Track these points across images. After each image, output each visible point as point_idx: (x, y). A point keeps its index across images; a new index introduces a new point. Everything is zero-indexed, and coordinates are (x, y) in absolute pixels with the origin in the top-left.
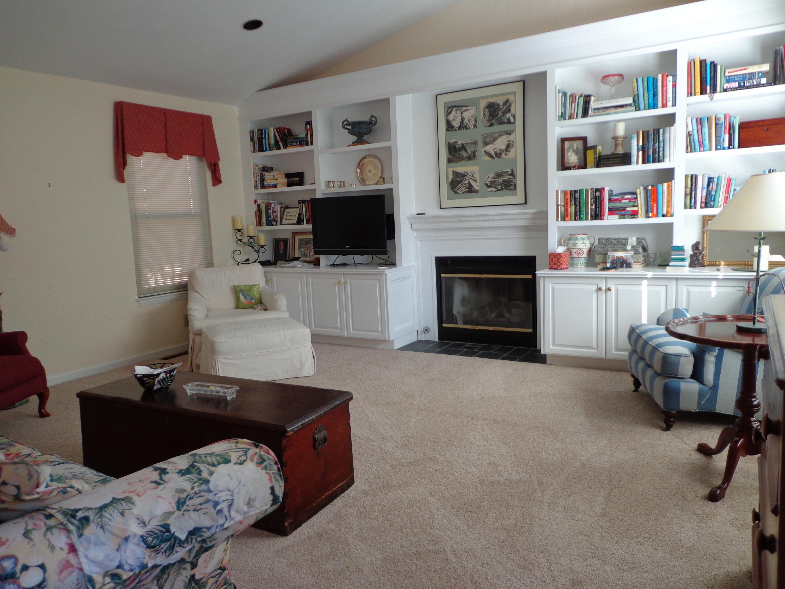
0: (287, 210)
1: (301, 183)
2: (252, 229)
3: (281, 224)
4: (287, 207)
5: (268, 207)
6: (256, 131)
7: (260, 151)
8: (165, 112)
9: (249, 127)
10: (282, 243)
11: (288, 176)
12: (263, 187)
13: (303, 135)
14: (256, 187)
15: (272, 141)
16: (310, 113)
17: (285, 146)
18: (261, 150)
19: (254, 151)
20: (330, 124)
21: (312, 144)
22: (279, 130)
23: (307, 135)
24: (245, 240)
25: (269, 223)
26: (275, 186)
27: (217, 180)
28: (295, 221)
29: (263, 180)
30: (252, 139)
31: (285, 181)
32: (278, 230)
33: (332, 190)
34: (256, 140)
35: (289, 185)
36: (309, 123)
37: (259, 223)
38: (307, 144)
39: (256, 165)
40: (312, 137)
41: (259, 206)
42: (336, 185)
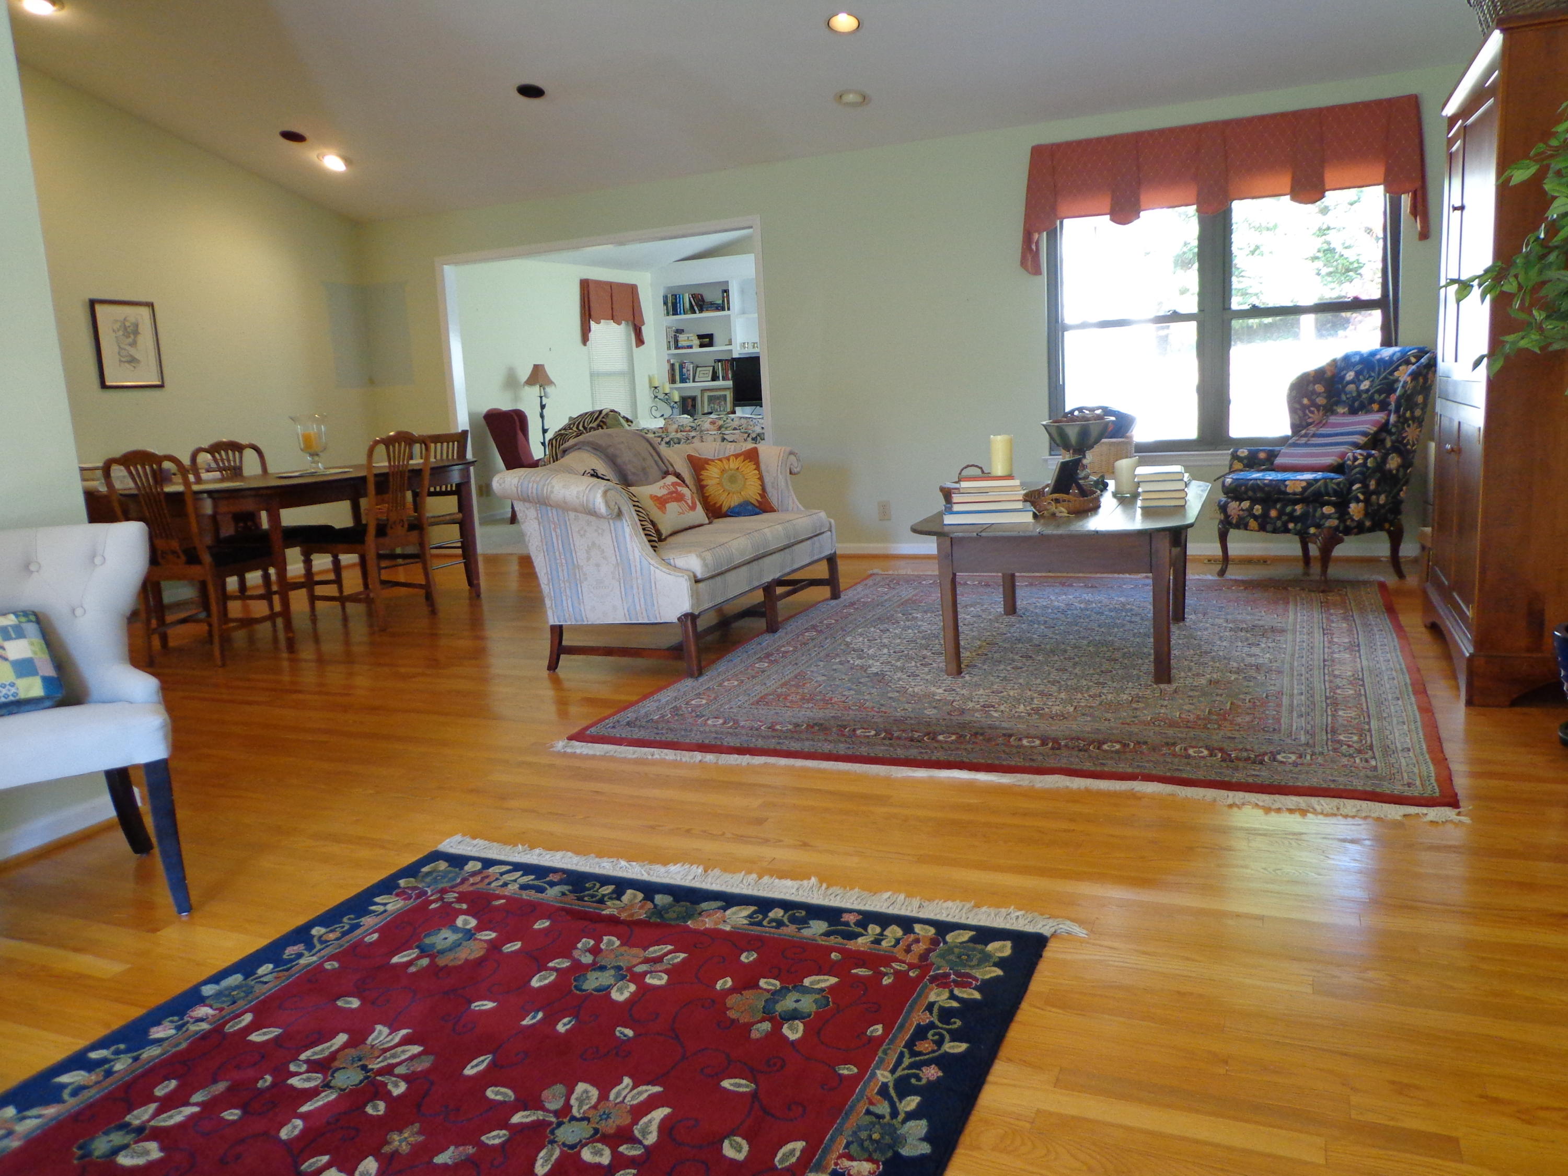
0: (699, 369)
1: (711, 344)
2: (667, 387)
3: (694, 381)
4: (698, 367)
5: (681, 367)
6: (670, 296)
7: (673, 314)
8: (611, 285)
9: (661, 294)
10: (690, 400)
11: (700, 337)
12: (677, 347)
13: (720, 302)
14: (669, 348)
15: (687, 305)
16: (727, 282)
17: (701, 311)
18: (675, 313)
19: (668, 314)
20: (742, 292)
21: (729, 309)
22: (694, 296)
23: (723, 301)
24: (661, 396)
25: (683, 380)
26: (691, 347)
27: (640, 341)
28: (710, 379)
29: (676, 341)
30: (665, 303)
31: (697, 342)
32: (690, 388)
33: (746, 351)
34: (670, 304)
35: (702, 346)
36: (726, 291)
37: (673, 381)
38: (723, 309)
39: (667, 328)
40: (728, 303)
41: (672, 366)
42: (751, 346)
